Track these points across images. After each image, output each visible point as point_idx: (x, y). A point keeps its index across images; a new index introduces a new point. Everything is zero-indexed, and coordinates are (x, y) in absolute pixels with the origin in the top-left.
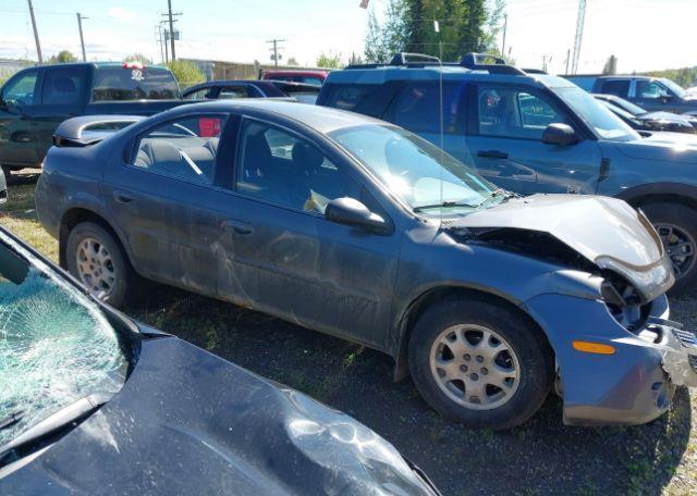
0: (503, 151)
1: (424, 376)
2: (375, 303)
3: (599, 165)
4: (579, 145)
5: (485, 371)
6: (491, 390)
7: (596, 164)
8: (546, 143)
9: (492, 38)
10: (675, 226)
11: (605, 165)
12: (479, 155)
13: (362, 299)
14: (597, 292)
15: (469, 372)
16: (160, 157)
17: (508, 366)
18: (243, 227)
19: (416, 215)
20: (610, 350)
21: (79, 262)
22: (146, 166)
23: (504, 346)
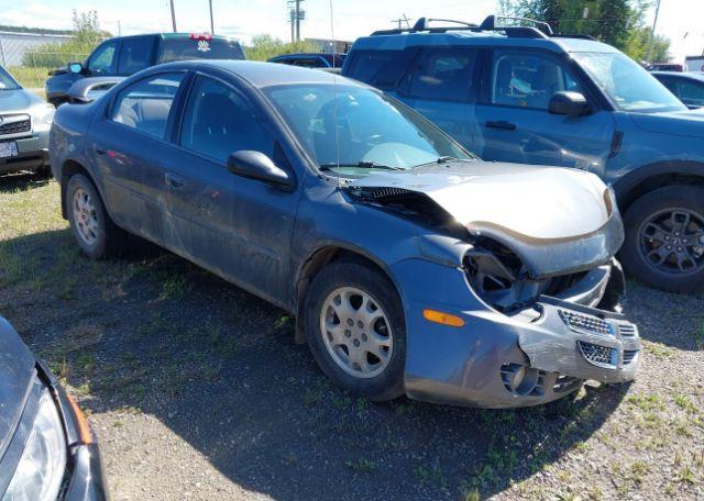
0: (511, 121)
1: (315, 339)
2: (278, 262)
3: (610, 138)
4: (593, 117)
5: (365, 337)
6: (372, 359)
7: (607, 137)
8: (551, 112)
9: (640, 14)
10: (692, 212)
11: (617, 140)
12: (487, 126)
13: (268, 257)
14: (457, 258)
15: (352, 338)
16: (149, 116)
17: (384, 334)
18: (177, 180)
19: (321, 173)
20: (459, 322)
21: (75, 212)
22: (134, 126)
23: (379, 313)
